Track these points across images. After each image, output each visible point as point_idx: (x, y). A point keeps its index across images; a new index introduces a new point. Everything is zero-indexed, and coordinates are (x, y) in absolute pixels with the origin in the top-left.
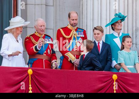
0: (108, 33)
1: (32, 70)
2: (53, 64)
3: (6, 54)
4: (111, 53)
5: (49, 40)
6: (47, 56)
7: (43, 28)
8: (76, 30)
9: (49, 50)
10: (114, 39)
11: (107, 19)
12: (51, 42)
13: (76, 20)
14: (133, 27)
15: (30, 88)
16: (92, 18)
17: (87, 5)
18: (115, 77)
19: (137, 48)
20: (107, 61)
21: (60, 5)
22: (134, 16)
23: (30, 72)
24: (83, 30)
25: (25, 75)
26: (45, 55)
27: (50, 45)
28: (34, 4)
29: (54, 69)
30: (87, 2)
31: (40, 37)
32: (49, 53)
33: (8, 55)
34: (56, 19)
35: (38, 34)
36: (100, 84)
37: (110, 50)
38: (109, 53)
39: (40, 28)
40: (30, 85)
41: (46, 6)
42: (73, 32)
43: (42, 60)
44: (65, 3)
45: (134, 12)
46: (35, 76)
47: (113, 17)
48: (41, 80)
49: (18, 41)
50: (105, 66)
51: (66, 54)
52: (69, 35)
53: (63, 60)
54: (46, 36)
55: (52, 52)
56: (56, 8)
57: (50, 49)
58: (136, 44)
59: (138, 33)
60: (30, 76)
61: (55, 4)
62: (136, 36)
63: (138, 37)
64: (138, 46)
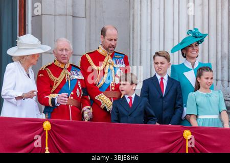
0: (176, 63)
1: (51, 123)
2: (85, 112)
4: (182, 95)
5: (77, 74)
6: (75, 100)
7: (64, 52)
8: (112, 56)
9: (78, 90)
10: (184, 73)
11: (173, 40)
13: (115, 40)
14: (217, 53)
17: (140, 16)
18: (187, 134)
19: (223, 86)
20: (175, 108)
21: (96, 16)
22: (220, 34)
23: (47, 126)
24: (123, 56)
26: (72, 98)
28: (53, 14)
31: (63, 69)
32: (78, 95)
33: (16, 98)
34: (90, 39)
35: (59, 63)
37: (181, 90)
38: (178, 96)
39: (60, 52)
40: (47, 148)
41: (73, 17)
42: (108, 60)
43: (67, 106)
44: (104, 12)
45: (219, 28)
46: (56, 133)
47: (184, 35)
48: (65, 140)
49: (28, 76)
50: (172, 117)
56: (90, 21)
57: (80, 88)
59: (226, 63)
60: (47, 132)
61: (88, 14)
62: (222, 68)
63: (226, 68)
64: (226, 83)
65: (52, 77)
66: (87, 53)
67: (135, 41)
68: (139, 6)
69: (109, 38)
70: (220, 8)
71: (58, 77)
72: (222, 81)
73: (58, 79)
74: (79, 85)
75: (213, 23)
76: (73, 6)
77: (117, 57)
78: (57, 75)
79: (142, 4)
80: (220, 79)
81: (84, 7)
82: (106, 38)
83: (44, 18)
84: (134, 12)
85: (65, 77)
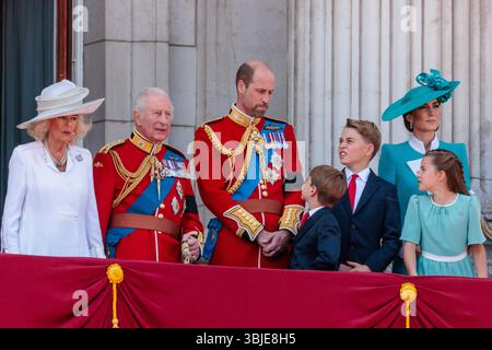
5: (176, 166)
6: (167, 221)
7: (163, 119)
8: (260, 127)
9: (175, 200)
10: (408, 163)
11: (380, 93)
14: (471, 121)
16: (329, 88)
17: (310, 43)
19: (484, 191)
21: (217, 44)
22: (476, 81)
24: (284, 126)
25: (97, 285)
26: (161, 216)
27: (179, 184)
28: (129, 38)
29: (186, 262)
30: (311, 33)
31: (147, 154)
32: (176, 211)
34: (205, 91)
35: (141, 141)
40: (116, 321)
41: (170, 45)
43: (151, 232)
44: (235, 35)
45: (476, 69)
51: (227, 214)
55: (185, 207)
56: (206, 54)
57: (181, 195)
58: (482, 179)
60: (114, 287)
61: (200, 40)
62: (482, 152)
63: (489, 153)
67: (300, 97)
68: (308, 23)
70: (477, 27)
71: (134, 171)
73: (134, 175)
74: (179, 189)
75: (462, 58)
76: (169, 23)
77: (271, 127)
78: (133, 167)
79: (315, 18)
80: (478, 176)
81: (193, 25)
83: (109, 47)
84: (296, 36)
85: (150, 171)
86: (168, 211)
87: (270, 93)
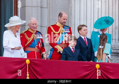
3: (9, 48)
5: (39, 36)
6: (38, 49)
8: (63, 27)
9: (39, 44)
11: (91, 19)
12: (41, 37)
15: (28, 75)
16: (79, 18)
17: (75, 7)
18: (98, 66)
19: (116, 42)
21: (52, 7)
23: (28, 61)
24: (69, 27)
25: (23, 64)
26: (37, 48)
27: (40, 40)
28: (31, 6)
30: (75, 5)
31: (33, 33)
32: (40, 47)
33: (11, 49)
34: (49, 19)
35: (31, 30)
36: (85, 72)
39: (32, 25)
40: (28, 73)
41: (41, 8)
42: (61, 29)
43: (34, 52)
44: (57, 5)
46: (32, 65)
48: (36, 69)
49: (16, 36)
52: (57, 31)
53: (53, 52)
54: (37, 32)
56: (50, 10)
57: (41, 43)
59: (117, 31)
60: (28, 65)
61: (48, 6)
62: (115, 33)
63: (117, 33)
64: (117, 41)
65: (27, 37)
66: (51, 26)
67: (72, 20)
68: (74, 2)
69: (64, 18)
70: (114, 3)
72: (115, 40)
73: (30, 39)
74: (40, 41)
75: (111, 11)
76: (41, 2)
77: (66, 27)
78: (30, 37)
80: (114, 39)
81: (46, 3)
82: (62, 18)
83: (26, 8)
84: (71, 5)
85: (34, 37)
86: (38, 47)
87: (66, 20)
